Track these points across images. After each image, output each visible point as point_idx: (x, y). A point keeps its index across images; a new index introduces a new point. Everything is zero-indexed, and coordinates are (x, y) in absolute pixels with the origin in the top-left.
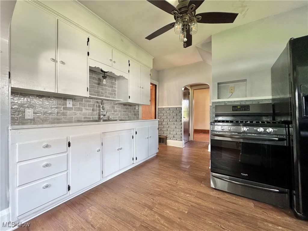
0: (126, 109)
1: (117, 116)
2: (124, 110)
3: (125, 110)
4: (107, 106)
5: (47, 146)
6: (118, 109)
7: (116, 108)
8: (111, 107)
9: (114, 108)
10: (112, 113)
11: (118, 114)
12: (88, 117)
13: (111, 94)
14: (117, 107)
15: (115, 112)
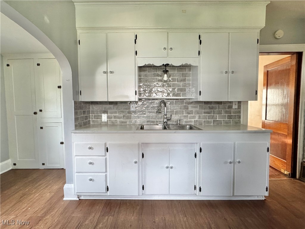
0: (210, 108)
1: (193, 120)
2: (206, 110)
3: (208, 110)
4: (176, 107)
5: (90, 148)
6: (194, 110)
7: (190, 109)
8: (183, 107)
9: (188, 109)
10: (185, 116)
11: (194, 117)
12: (152, 121)
13: (181, 90)
14: (192, 107)
15: (189, 113)
